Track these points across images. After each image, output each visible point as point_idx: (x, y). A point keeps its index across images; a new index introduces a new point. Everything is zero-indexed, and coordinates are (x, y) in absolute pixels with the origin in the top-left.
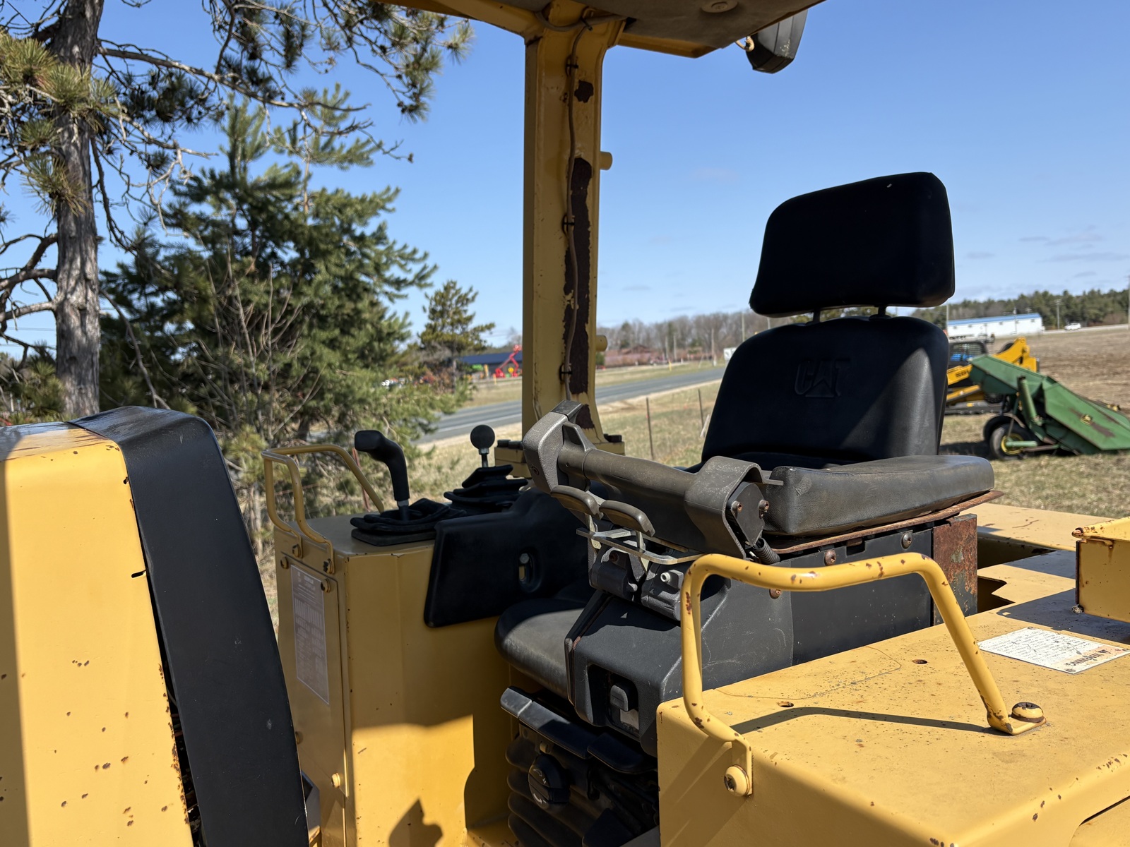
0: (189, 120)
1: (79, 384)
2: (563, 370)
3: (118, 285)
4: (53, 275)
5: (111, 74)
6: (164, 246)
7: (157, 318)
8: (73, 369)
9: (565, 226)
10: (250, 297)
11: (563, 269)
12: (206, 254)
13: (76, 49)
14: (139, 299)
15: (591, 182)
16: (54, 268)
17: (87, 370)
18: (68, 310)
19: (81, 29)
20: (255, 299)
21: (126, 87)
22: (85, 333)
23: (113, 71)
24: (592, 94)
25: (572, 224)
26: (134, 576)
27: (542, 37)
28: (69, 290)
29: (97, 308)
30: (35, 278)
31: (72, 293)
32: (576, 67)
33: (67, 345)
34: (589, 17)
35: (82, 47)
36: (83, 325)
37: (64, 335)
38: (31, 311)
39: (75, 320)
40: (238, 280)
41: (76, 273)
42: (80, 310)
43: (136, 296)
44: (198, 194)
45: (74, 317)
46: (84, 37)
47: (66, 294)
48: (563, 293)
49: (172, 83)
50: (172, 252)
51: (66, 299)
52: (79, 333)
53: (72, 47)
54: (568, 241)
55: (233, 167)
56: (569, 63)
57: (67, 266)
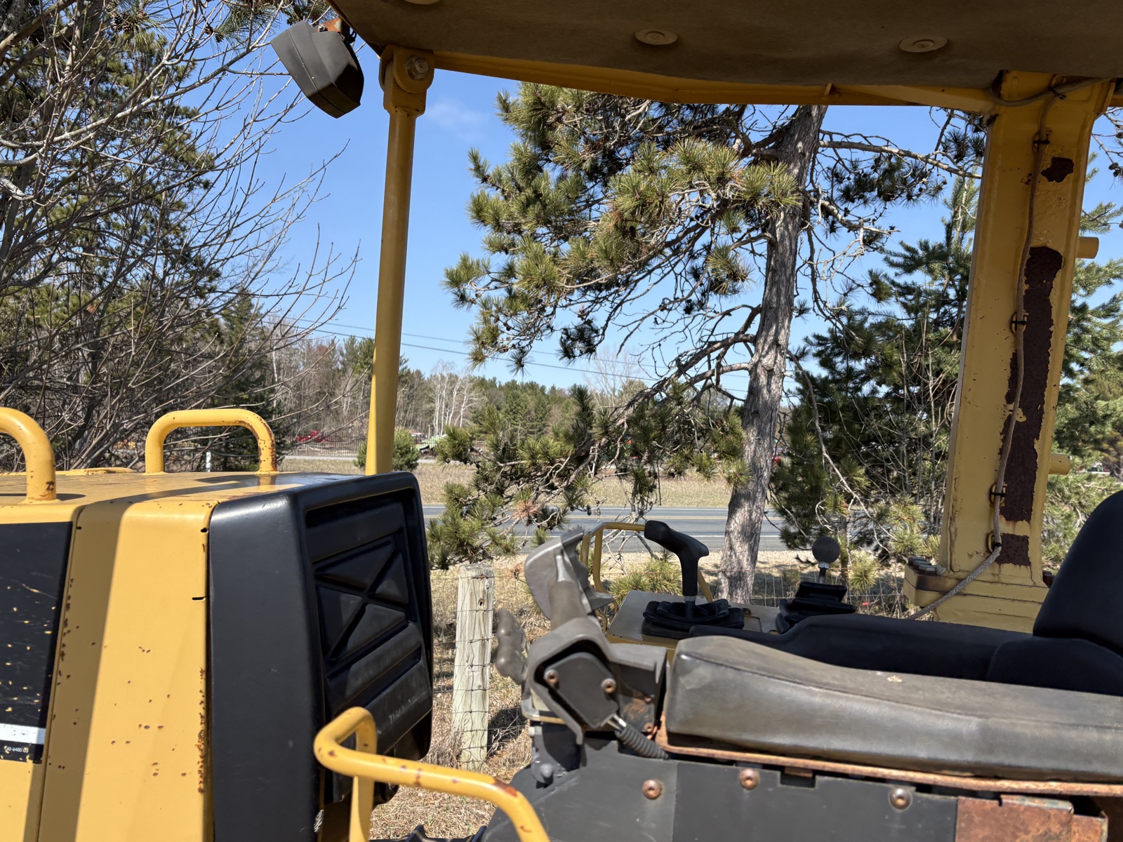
0: (909, 197)
1: (758, 435)
2: (993, 491)
3: (827, 348)
4: (754, 340)
5: (838, 162)
6: (873, 314)
7: (858, 381)
8: (755, 421)
9: (1014, 325)
10: (942, 366)
11: (1007, 374)
12: (908, 324)
13: (800, 145)
14: (842, 362)
15: (1059, 274)
16: (755, 334)
17: (766, 424)
18: (759, 370)
19: (806, 127)
20: (947, 368)
21: (850, 172)
22: (769, 391)
23: (840, 159)
24: (1072, 171)
25: (1023, 323)
26: (194, 599)
27: (997, 115)
28: (763, 354)
29: (783, 370)
30: (745, 342)
31: (764, 357)
32: (1047, 142)
33: (754, 400)
34: (1059, 85)
35: (804, 143)
36: (769, 384)
37: (754, 391)
38: (732, 370)
39: (763, 379)
40: (932, 349)
41: (770, 339)
42: (768, 371)
43: (839, 359)
44: (911, 264)
45: (762, 376)
46: (807, 133)
47: (760, 357)
48: (1004, 401)
49: (890, 165)
50: (880, 319)
51: (759, 361)
52: (765, 391)
53: (797, 143)
54: (1016, 343)
55: (949, 238)
56: (1037, 139)
57: (764, 333)
